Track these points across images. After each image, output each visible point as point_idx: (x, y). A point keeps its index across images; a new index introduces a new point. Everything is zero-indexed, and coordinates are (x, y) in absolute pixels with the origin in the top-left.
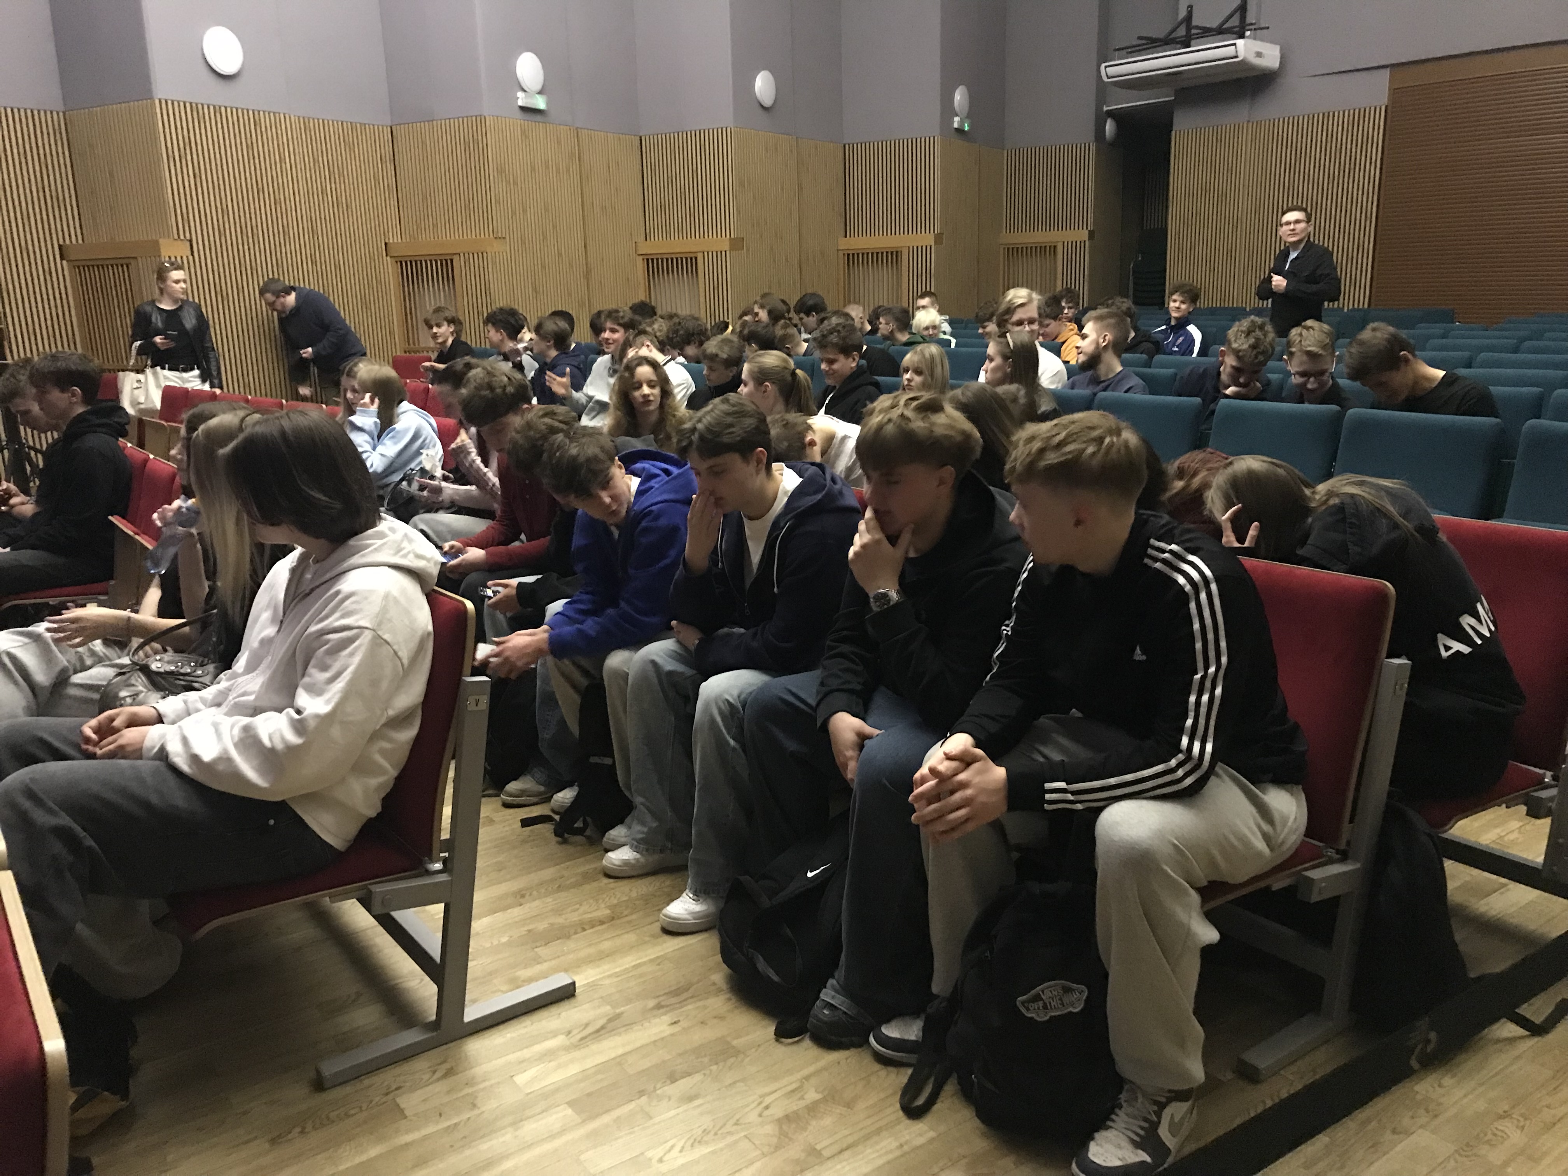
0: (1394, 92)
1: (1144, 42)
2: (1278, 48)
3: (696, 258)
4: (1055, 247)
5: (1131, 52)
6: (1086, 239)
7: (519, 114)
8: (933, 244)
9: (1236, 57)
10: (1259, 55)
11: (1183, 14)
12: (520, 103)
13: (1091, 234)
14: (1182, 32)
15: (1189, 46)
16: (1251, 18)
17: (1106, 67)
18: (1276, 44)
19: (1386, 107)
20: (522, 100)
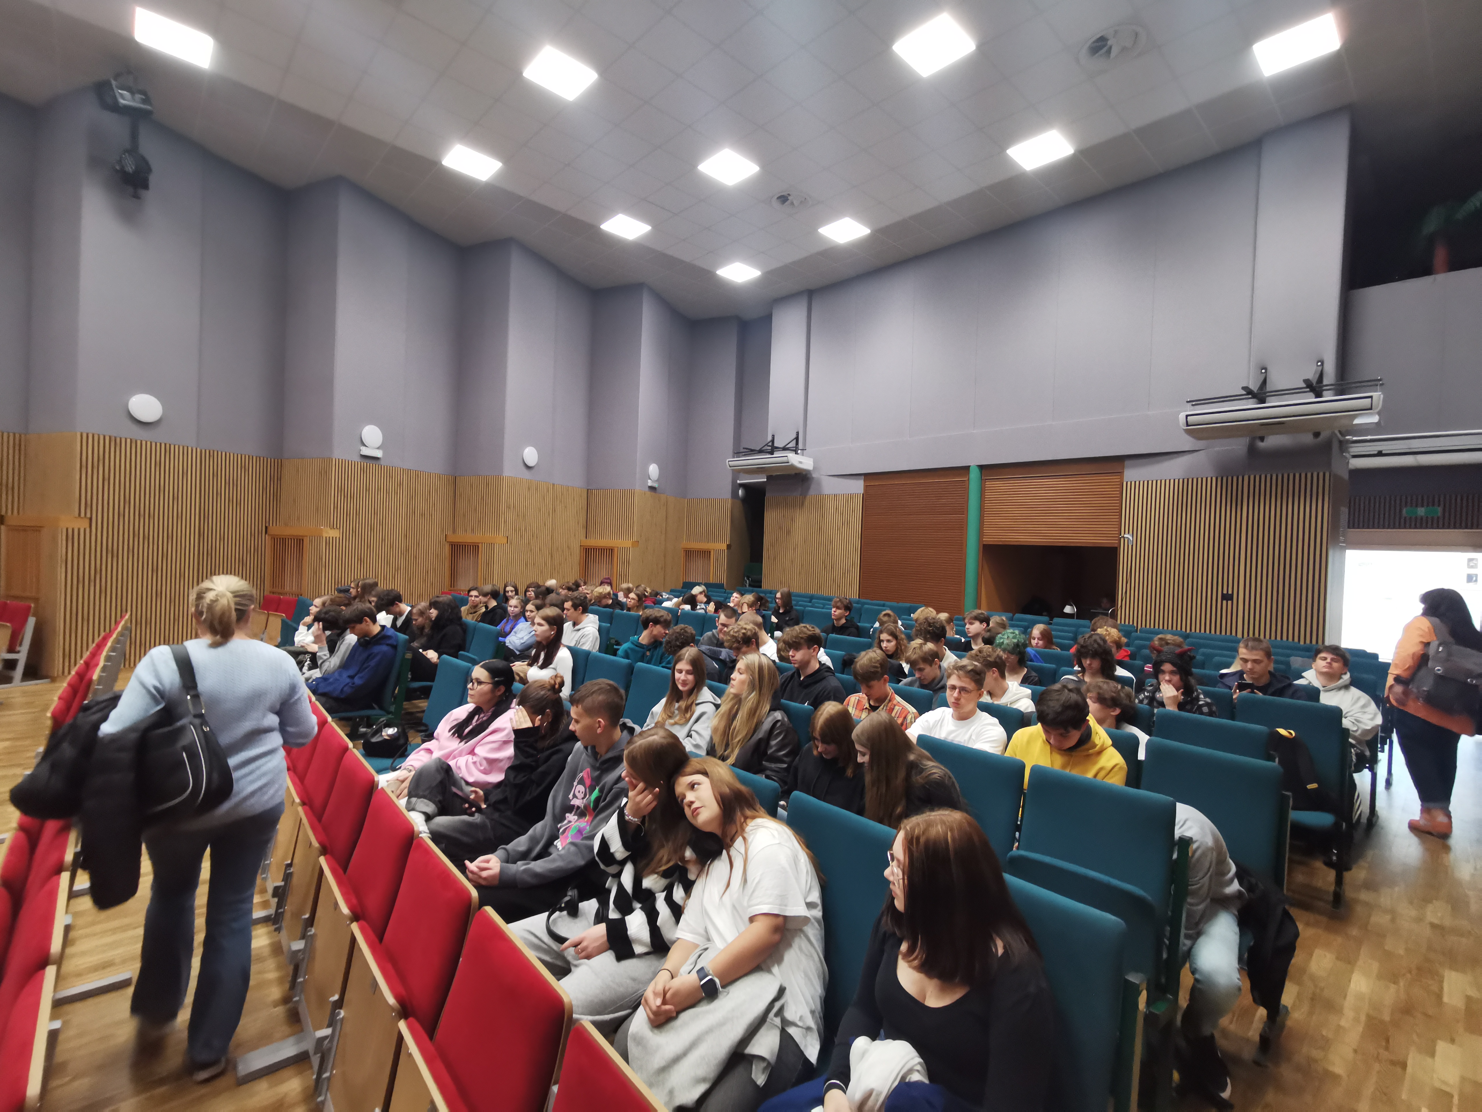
0: (866, 487)
1: (747, 450)
2: (812, 459)
3: (478, 546)
4: (710, 552)
5: (745, 455)
6: (726, 548)
7: (360, 459)
8: (630, 546)
9: (788, 463)
10: (800, 462)
11: (770, 438)
12: (363, 453)
13: (729, 547)
14: (767, 447)
15: (771, 455)
16: (801, 445)
17: (729, 461)
18: (810, 457)
19: (863, 494)
20: (364, 451)
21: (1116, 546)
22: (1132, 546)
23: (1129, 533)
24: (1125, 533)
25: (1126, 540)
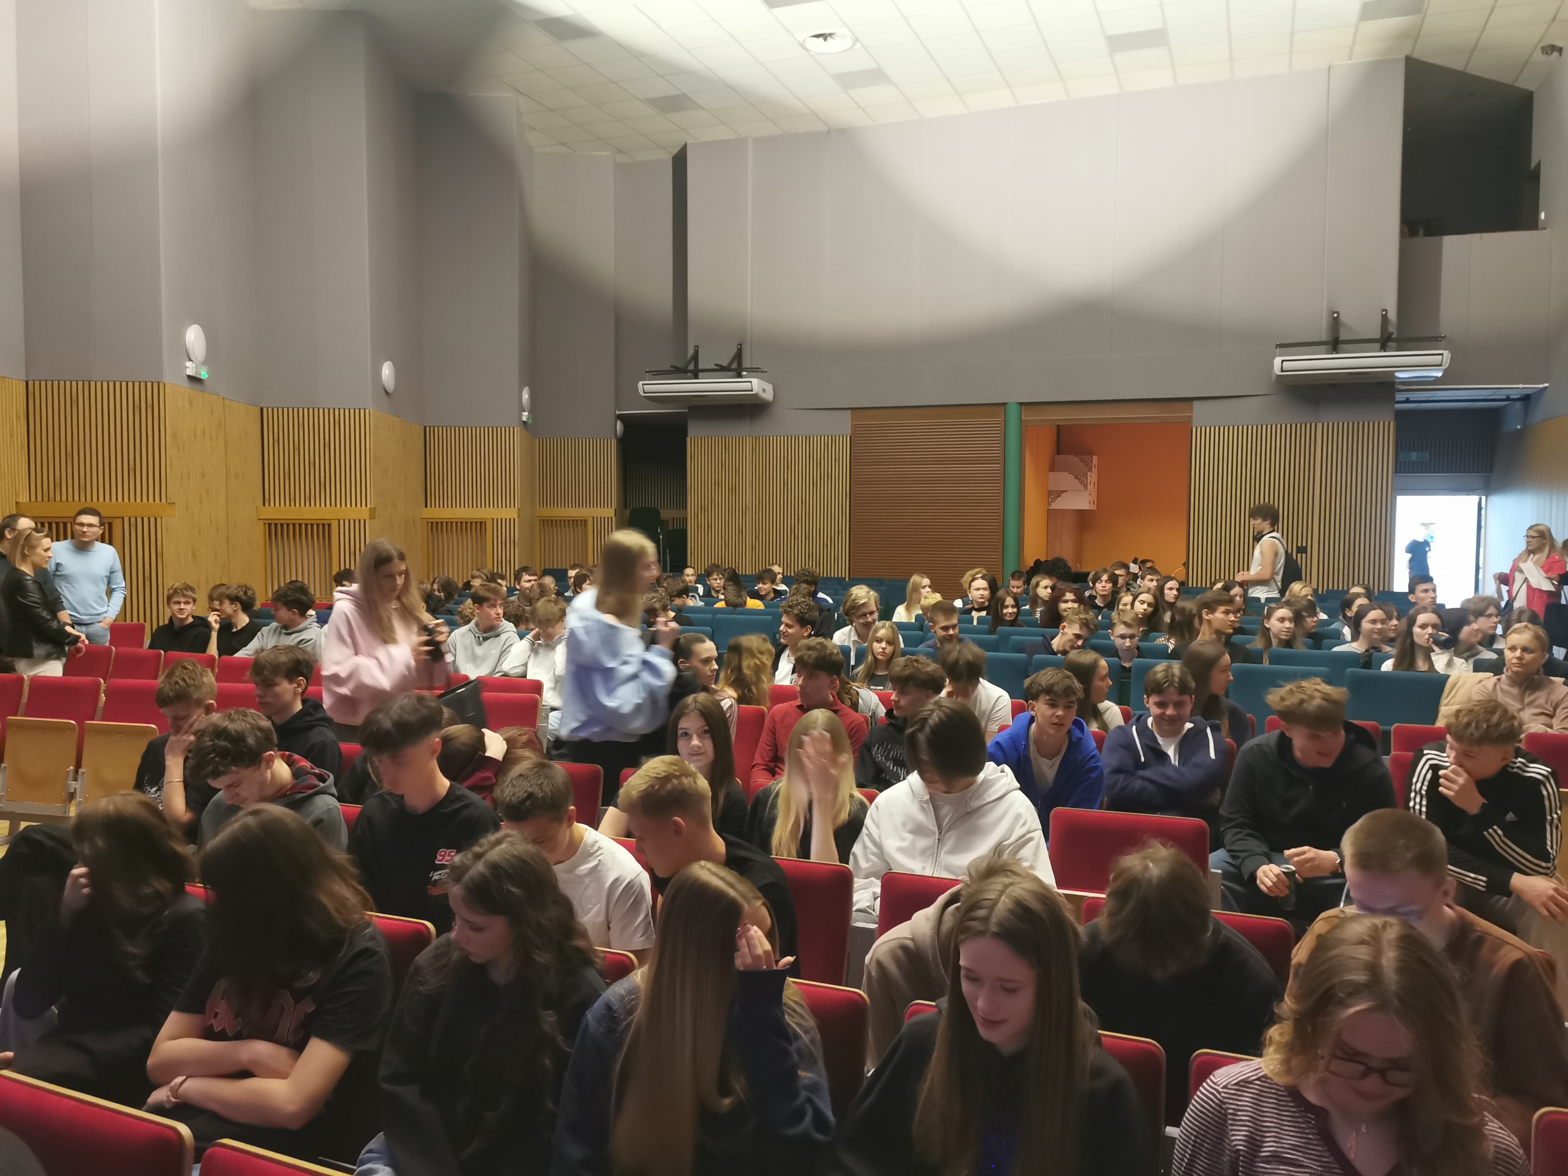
0: (855, 429)
1: (672, 369)
2: (771, 385)
3: (330, 525)
6: (613, 515)
7: (186, 383)
8: (516, 517)
9: (752, 391)
10: (764, 390)
11: (691, 352)
12: (189, 372)
14: (691, 367)
15: (697, 378)
16: (746, 363)
17: (643, 384)
18: (769, 382)
19: (849, 435)
20: (190, 369)
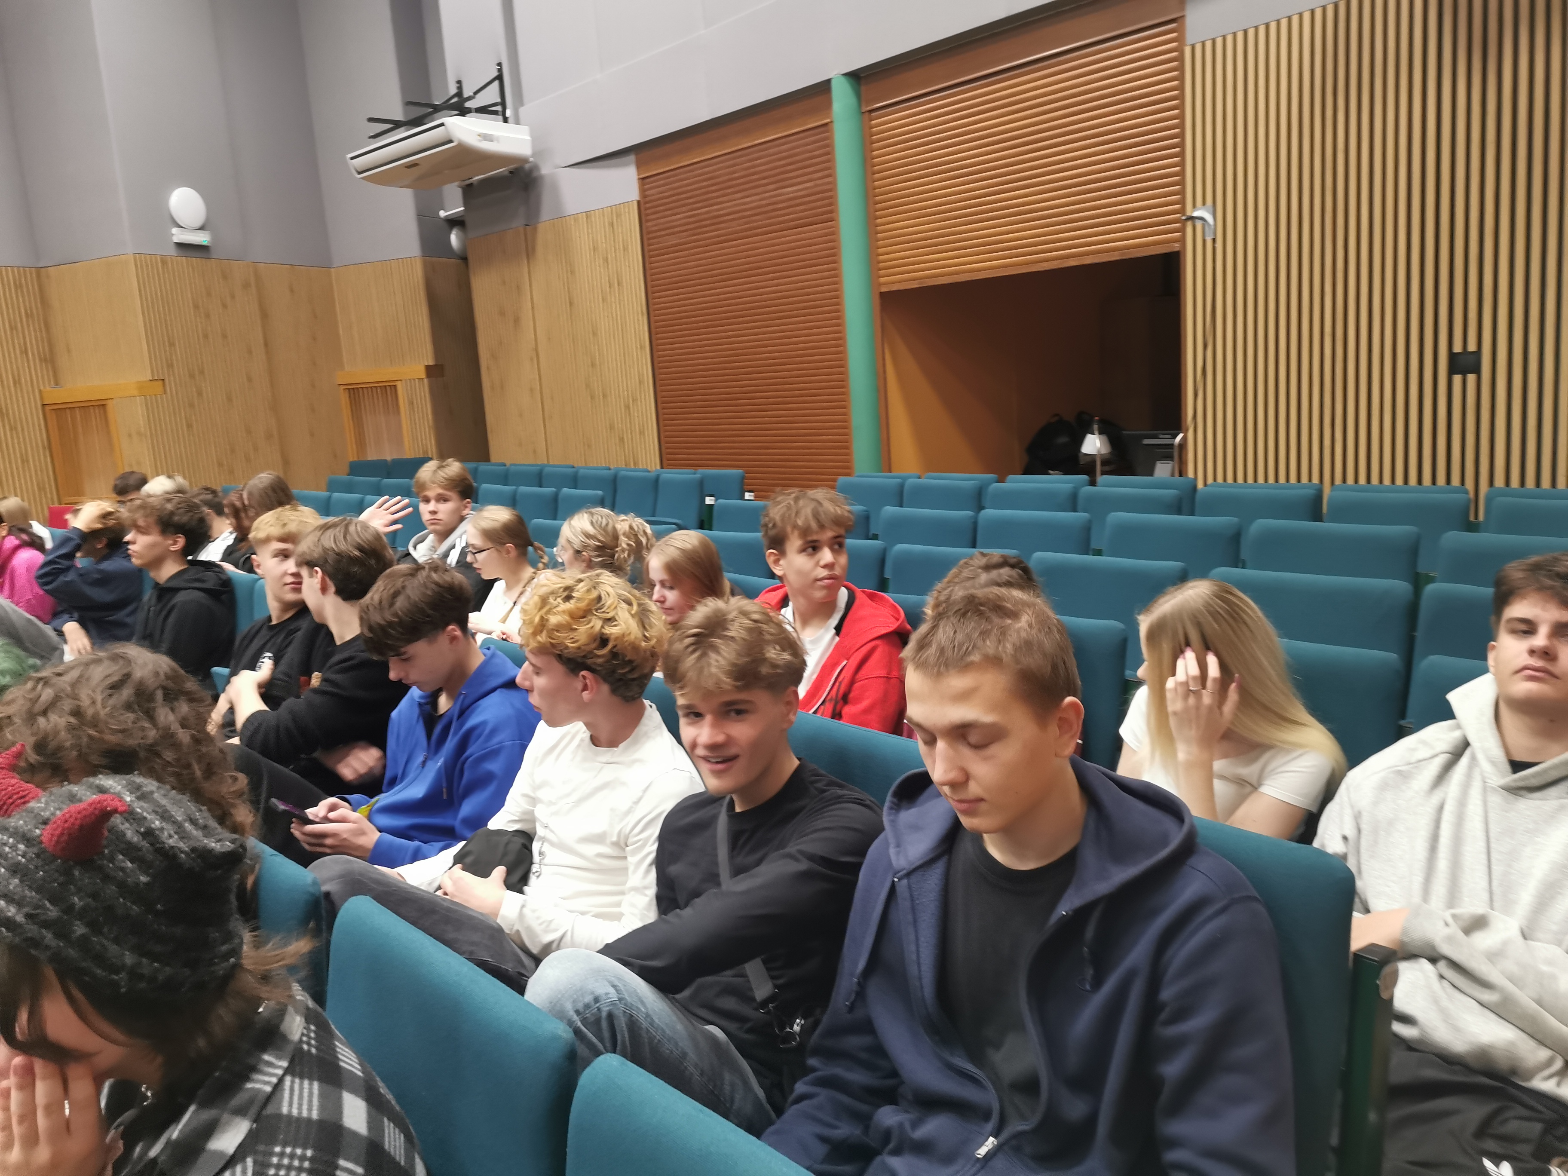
0: (641, 181)
2: (532, 128)
4: (395, 386)
6: (423, 375)
9: (451, 141)
10: (486, 137)
11: (453, 90)
13: (429, 372)
17: (352, 158)
18: (528, 123)
19: (638, 203)
21: (1176, 247)
22: (1214, 240)
23: (1204, 203)
24: (1194, 206)
25: (1199, 224)
